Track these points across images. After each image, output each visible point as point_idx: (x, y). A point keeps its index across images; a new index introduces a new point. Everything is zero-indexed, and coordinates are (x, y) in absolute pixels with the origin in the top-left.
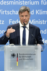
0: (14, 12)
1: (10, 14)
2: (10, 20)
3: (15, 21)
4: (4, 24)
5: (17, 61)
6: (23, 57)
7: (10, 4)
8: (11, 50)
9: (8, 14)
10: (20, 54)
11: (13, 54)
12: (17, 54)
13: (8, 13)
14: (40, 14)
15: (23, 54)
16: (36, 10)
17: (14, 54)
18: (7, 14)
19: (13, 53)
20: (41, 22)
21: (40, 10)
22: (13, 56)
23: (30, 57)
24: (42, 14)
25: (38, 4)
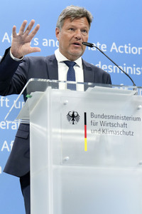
6: (103, 124)
8: (67, 101)
10: (92, 115)
12: (85, 113)
17: (75, 114)
19: (72, 110)
22: (73, 120)
23: (125, 125)
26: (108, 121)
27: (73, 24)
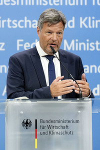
0: (28, 23)
1: (18, 27)
2: (18, 41)
3: (31, 44)
4: (4, 50)
5: (36, 138)
6: (49, 127)
7: (18, 4)
8: (22, 112)
9: (14, 27)
10: (41, 121)
11: (25, 121)
12: (36, 120)
13: (15, 25)
14: (90, 27)
15: (50, 121)
16: (81, 18)
17: (28, 121)
18: (12, 28)
20: (92, 45)
21: (90, 18)
23: (67, 127)
24: (93, 27)
25: (86, 4)
27: (50, 28)
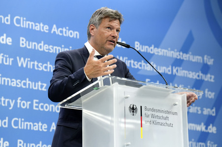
6: (153, 116)
10: (146, 108)
11: (132, 106)
12: (141, 107)
15: (153, 110)
17: (134, 107)
19: (132, 103)
22: (133, 112)
23: (167, 118)
26: (156, 114)
